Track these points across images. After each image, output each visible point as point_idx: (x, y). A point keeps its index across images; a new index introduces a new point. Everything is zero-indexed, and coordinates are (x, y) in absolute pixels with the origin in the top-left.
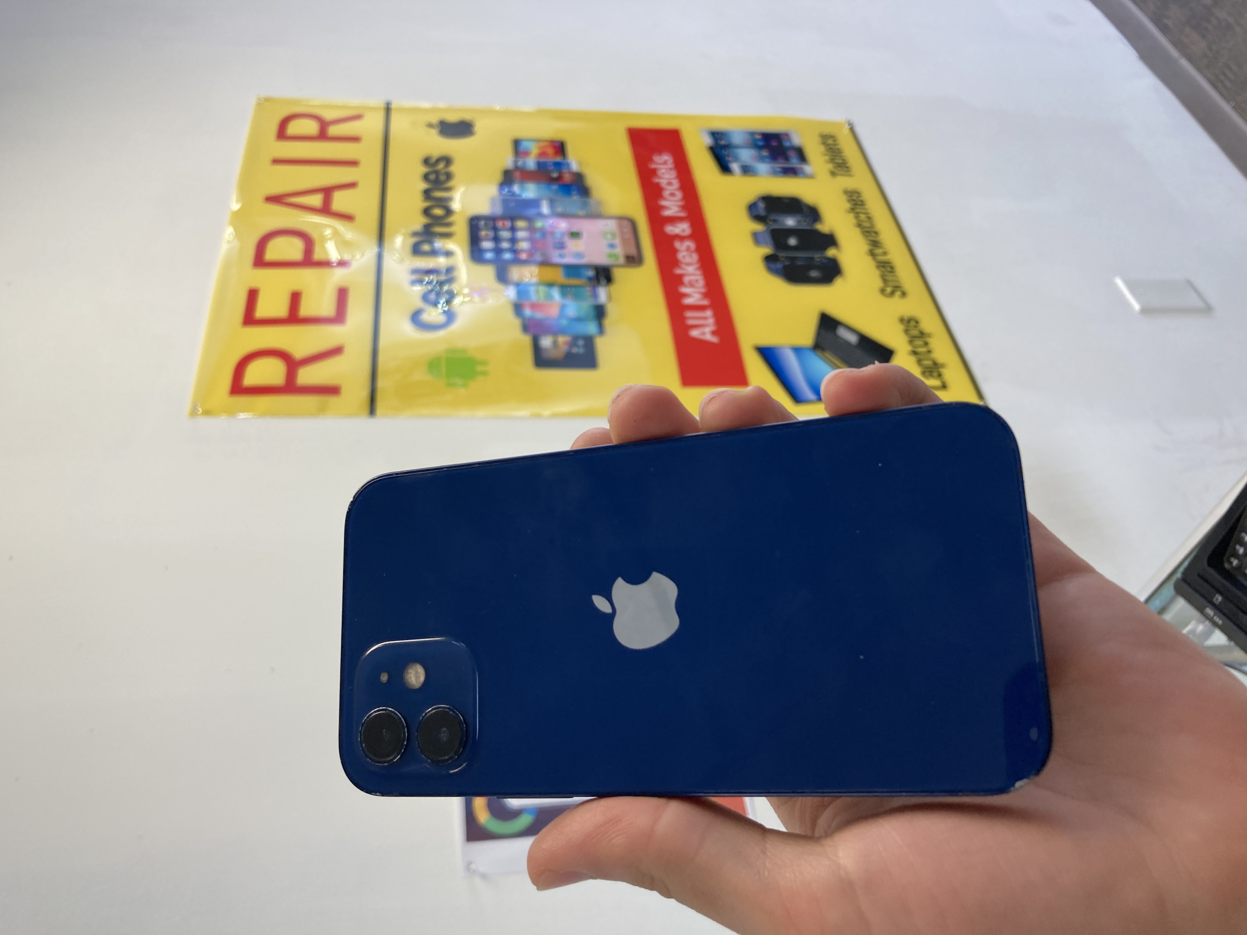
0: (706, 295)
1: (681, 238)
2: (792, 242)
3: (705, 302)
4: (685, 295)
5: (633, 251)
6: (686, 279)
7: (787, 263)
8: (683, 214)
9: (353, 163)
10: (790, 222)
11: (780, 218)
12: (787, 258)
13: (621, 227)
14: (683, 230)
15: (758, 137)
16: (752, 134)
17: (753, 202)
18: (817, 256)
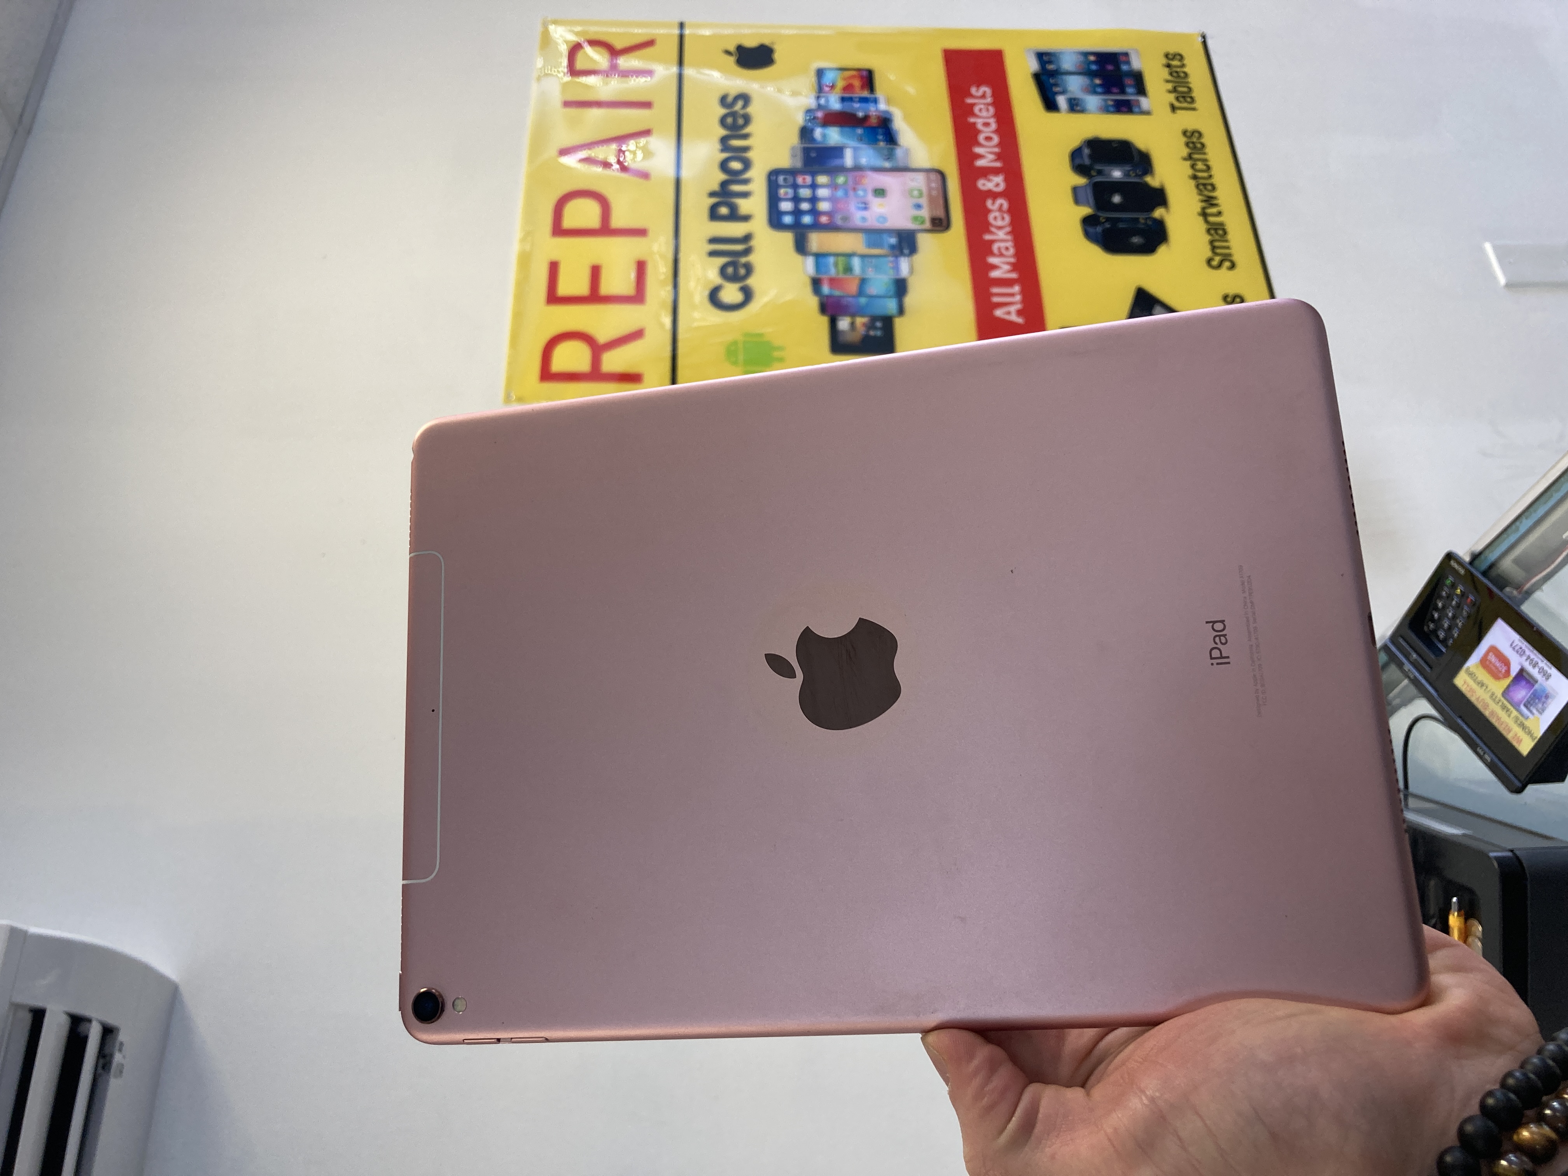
0: (1015, 267)
1: (994, 195)
2: (1117, 199)
3: (1014, 275)
4: (994, 267)
5: (940, 213)
6: (995, 247)
7: (1107, 225)
8: (998, 164)
9: (647, 105)
10: (1117, 174)
11: (1106, 168)
12: (1108, 219)
13: (929, 181)
14: (997, 185)
15: (1092, 58)
16: (1086, 54)
17: (1078, 147)
18: (1141, 217)
